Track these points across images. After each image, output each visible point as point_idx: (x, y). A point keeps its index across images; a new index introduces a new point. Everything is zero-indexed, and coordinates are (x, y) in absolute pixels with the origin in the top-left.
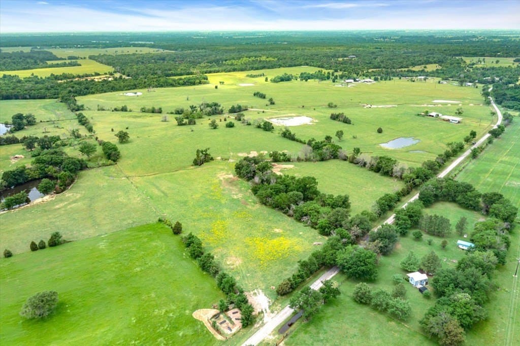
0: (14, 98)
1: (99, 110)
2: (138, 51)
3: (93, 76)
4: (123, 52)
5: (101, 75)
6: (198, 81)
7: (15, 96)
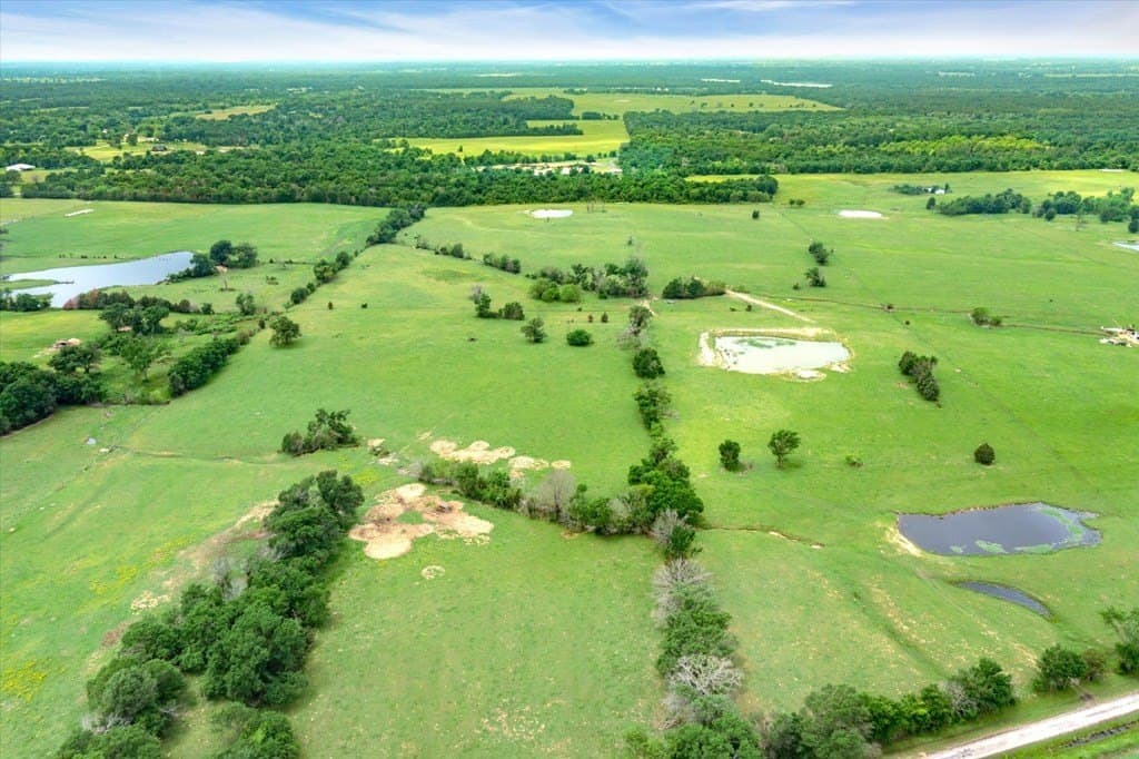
0: (328, 199)
1: (418, 247)
2: (756, 105)
3: (558, 160)
4: (720, 105)
5: (579, 159)
6: (740, 193)
7: (330, 195)
